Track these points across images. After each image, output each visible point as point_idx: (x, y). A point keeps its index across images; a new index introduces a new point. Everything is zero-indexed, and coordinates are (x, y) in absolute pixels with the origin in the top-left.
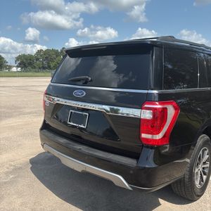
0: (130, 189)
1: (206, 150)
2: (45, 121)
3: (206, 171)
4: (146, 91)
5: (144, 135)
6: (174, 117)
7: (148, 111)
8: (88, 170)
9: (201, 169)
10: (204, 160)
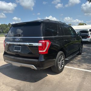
0: (37, 69)
1: (62, 56)
2: (5, 51)
3: (63, 63)
4: (40, 37)
5: (40, 51)
6: (49, 45)
7: (41, 43)
8: (22, 65)
9: (61, 63)
10: (62, 60)
